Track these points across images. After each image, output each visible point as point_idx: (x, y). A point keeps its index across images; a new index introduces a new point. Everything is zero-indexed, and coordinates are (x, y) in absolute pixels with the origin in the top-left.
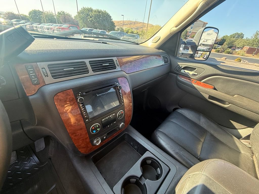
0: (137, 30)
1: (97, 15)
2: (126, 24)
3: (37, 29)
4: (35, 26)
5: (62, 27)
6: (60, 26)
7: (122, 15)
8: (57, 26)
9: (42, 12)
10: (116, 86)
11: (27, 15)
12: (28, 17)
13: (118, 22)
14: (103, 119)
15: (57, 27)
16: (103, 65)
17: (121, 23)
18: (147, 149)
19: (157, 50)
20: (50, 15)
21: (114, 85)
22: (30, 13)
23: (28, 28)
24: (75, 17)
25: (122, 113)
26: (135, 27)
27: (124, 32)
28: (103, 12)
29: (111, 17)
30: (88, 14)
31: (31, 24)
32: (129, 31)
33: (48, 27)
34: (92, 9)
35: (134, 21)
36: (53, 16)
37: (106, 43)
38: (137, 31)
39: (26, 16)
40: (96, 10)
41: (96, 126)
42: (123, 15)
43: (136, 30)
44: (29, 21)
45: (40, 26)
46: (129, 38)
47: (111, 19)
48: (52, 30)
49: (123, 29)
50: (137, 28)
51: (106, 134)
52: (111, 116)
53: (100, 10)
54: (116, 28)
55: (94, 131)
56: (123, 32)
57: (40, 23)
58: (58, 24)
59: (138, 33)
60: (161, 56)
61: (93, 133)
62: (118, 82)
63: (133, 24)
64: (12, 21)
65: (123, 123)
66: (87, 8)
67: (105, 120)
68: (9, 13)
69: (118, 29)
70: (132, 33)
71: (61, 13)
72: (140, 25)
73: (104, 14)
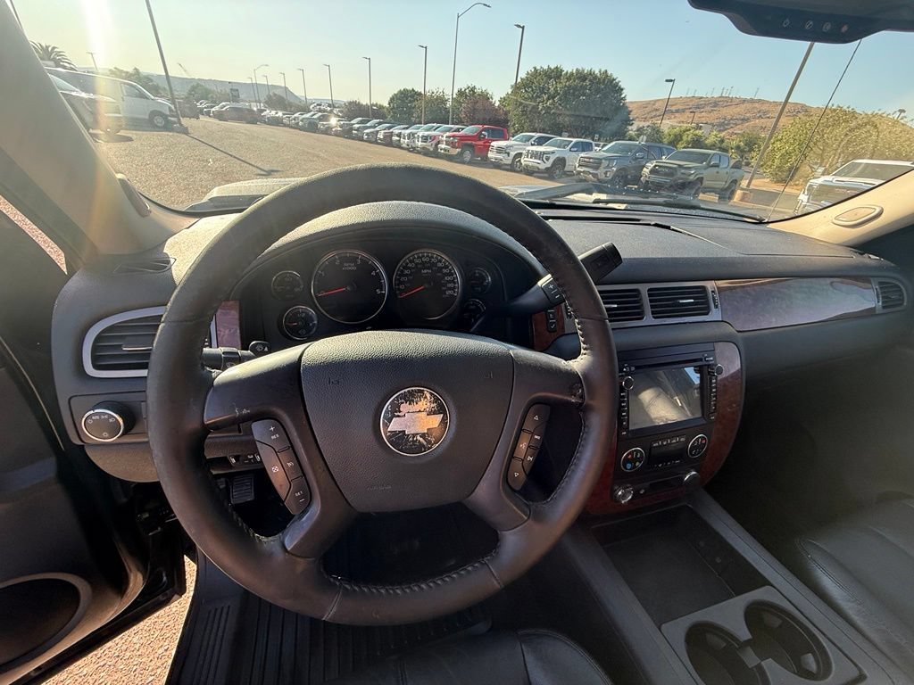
0: (720, 131)
1: (573, 89)
2: (677, 111)
3: (399, 141)
4: (397, 132)
5: (462, 133)
6: (458, 130)
7: (667, 81)
8: (449, 131)
9: (420, 94)
10: (707, 363)
11: (386, 104)
12: (385, 110)
13: (645, 105)
14: (656, 441)
15: (448, 134)
16: (681, 301)
17: (657, 106)
18: (770, 580)
19: (856, 259)
20: (437, 99)
21: (701, 360)
22: (392, 100)
23: (380, 139)
24: (503, 100)
25: (704, 442)
26: (714, 117)
27: (661, 142)
28: (596, 77)
29: (622, 90)
30: (543, 88)
31: (390, 128)
32: (685, 138)
33: (426, 133)
34: (562, 71)
35: (716, 95)
36: (444, 101)
37: (668, 228)
38: (722, 135)
39: (381, 107)
40: (574, 71)
41: (637, 454)
42: (671, 81)
43: (715, 133)
44: (386, 120)
45: (408, 131)
46: (680, 166)
47: (623, 96)
48: (434, 142)
49: (658, 131)
50: (721, 124)
51: (647, 484)
52: (674, 441)
53: (586, 72)
54: (632, 130)
55: (629, 466)
56: (658, 145)
57: (411, 124)
58: (452, 126)
59: (722, 141)
60: (872, 279)
61: (625, 468)
62: (714, 356)
63: (708, 108)
64: (352, 122)
65: (694, 473)
66: (546, 67)
67: (659, 446)
68: (350, 103)
69: (640, 131)
70: (697, 143)
71: (467, 91)
72: (738, 109)
73: (599, 83)
